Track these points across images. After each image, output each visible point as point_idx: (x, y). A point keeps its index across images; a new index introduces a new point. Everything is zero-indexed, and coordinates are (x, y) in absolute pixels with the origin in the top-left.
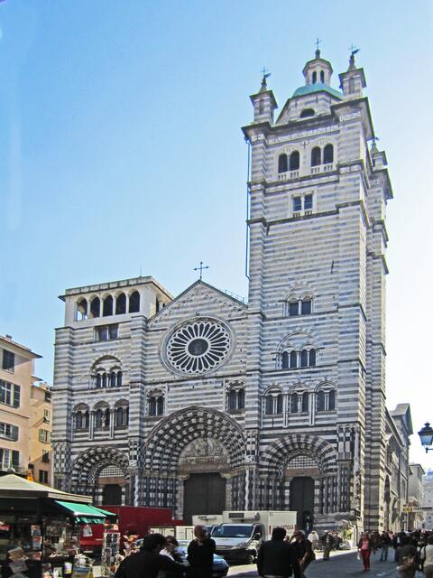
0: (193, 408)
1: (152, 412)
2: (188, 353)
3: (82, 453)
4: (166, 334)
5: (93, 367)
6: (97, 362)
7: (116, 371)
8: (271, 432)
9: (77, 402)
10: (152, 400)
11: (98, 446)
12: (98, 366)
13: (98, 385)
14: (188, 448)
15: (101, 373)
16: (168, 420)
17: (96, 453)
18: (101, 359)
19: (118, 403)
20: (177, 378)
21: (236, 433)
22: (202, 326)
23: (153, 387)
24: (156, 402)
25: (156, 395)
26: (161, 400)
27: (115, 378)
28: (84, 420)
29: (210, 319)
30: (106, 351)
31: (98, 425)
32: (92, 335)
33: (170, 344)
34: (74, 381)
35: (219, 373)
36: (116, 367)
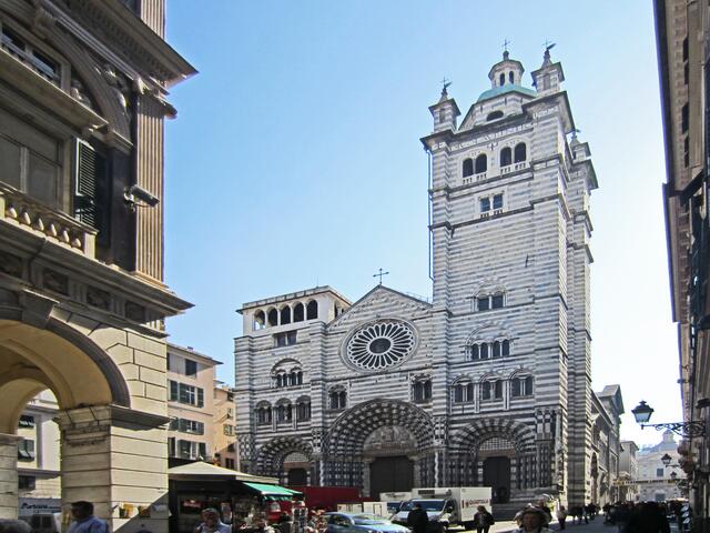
0: (377, 400)
1: (334, 405)
2: (369, 352)
3: (266, 443)
4: (346, 336)
5: (274, 369)
6: (277, 365)
7: (296, 372)
8: (461, 418)
9: (258, 400)
10: (334, 395)
11: (281, 437)
12: (278, 369)
13: (279, 385)
14: (373, 435)
15: (282, 374)
16: (351, 411)
17: (280, 442)
18: (281, 362)
19: (299, 400)
20: (359, 374)
21: (424, 420)
22: (383, 326)
23: (335, 384)
24: (338, 397)
25: (338, 391)
26: (343, 395)
27: (295, 378)
28: (267, 416)
29: (391, 320)
30: (286, 354)
31: (281, 419)
32: (271, 342)
33: (350, 345)
34: (255, 382)
35: (403, 368)
36: (296, 368)
